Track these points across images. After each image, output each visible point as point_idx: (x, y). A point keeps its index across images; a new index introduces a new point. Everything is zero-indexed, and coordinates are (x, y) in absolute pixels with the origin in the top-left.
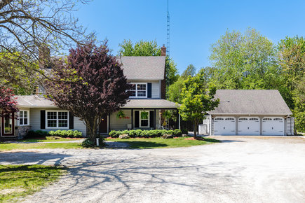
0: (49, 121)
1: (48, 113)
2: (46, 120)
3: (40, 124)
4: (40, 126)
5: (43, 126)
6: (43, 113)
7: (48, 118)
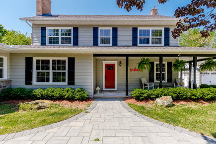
0: (38, 74)
1: (38, 61)
2: (34, 71)
3: (24, 77)
4: (24, 80)
5: (29, 80)
6: (29, 61)
7: (38, 68)
